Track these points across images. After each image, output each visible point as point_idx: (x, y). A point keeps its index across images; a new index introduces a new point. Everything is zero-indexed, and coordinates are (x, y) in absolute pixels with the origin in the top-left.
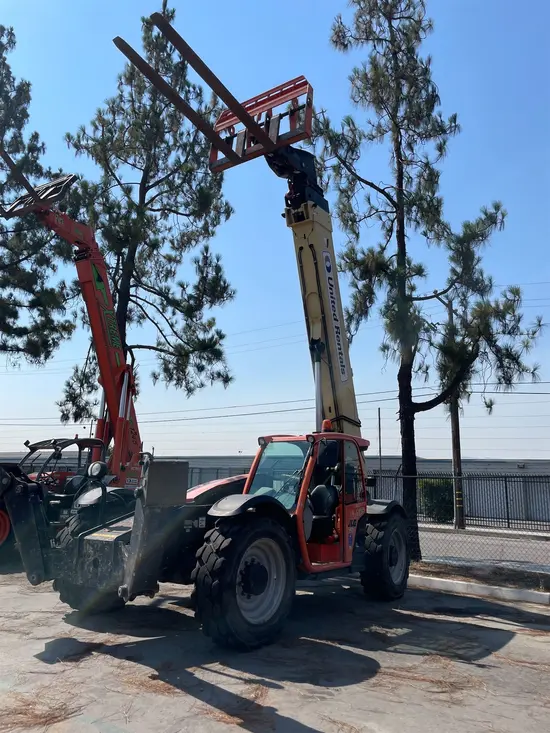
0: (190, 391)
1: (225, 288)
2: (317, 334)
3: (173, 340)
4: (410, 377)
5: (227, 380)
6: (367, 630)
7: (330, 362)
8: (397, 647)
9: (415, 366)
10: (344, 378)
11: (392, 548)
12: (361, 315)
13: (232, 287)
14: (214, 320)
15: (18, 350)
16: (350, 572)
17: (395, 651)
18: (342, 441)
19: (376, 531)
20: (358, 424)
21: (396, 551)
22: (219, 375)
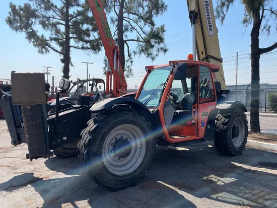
0: (153, 59)
1: (163, 5)
2: (193, 7)
3: (143, 36)
4: (258, 33)
5: (165, 51)
6: (205, 178)
7: (201, 24)
8: (220, 195)
9: (262, 27)
10: (211, 33)
11: (234, 128)
12: (229, 2)
13: (166, 4)
14: (164, 25)
15: (88, 48)
16: (203, 141)
17: (217, 199)
18: (198, 65)
19: (224, 118)
20: (220, 60)
21: (238, 129)
22: (162, 49)
